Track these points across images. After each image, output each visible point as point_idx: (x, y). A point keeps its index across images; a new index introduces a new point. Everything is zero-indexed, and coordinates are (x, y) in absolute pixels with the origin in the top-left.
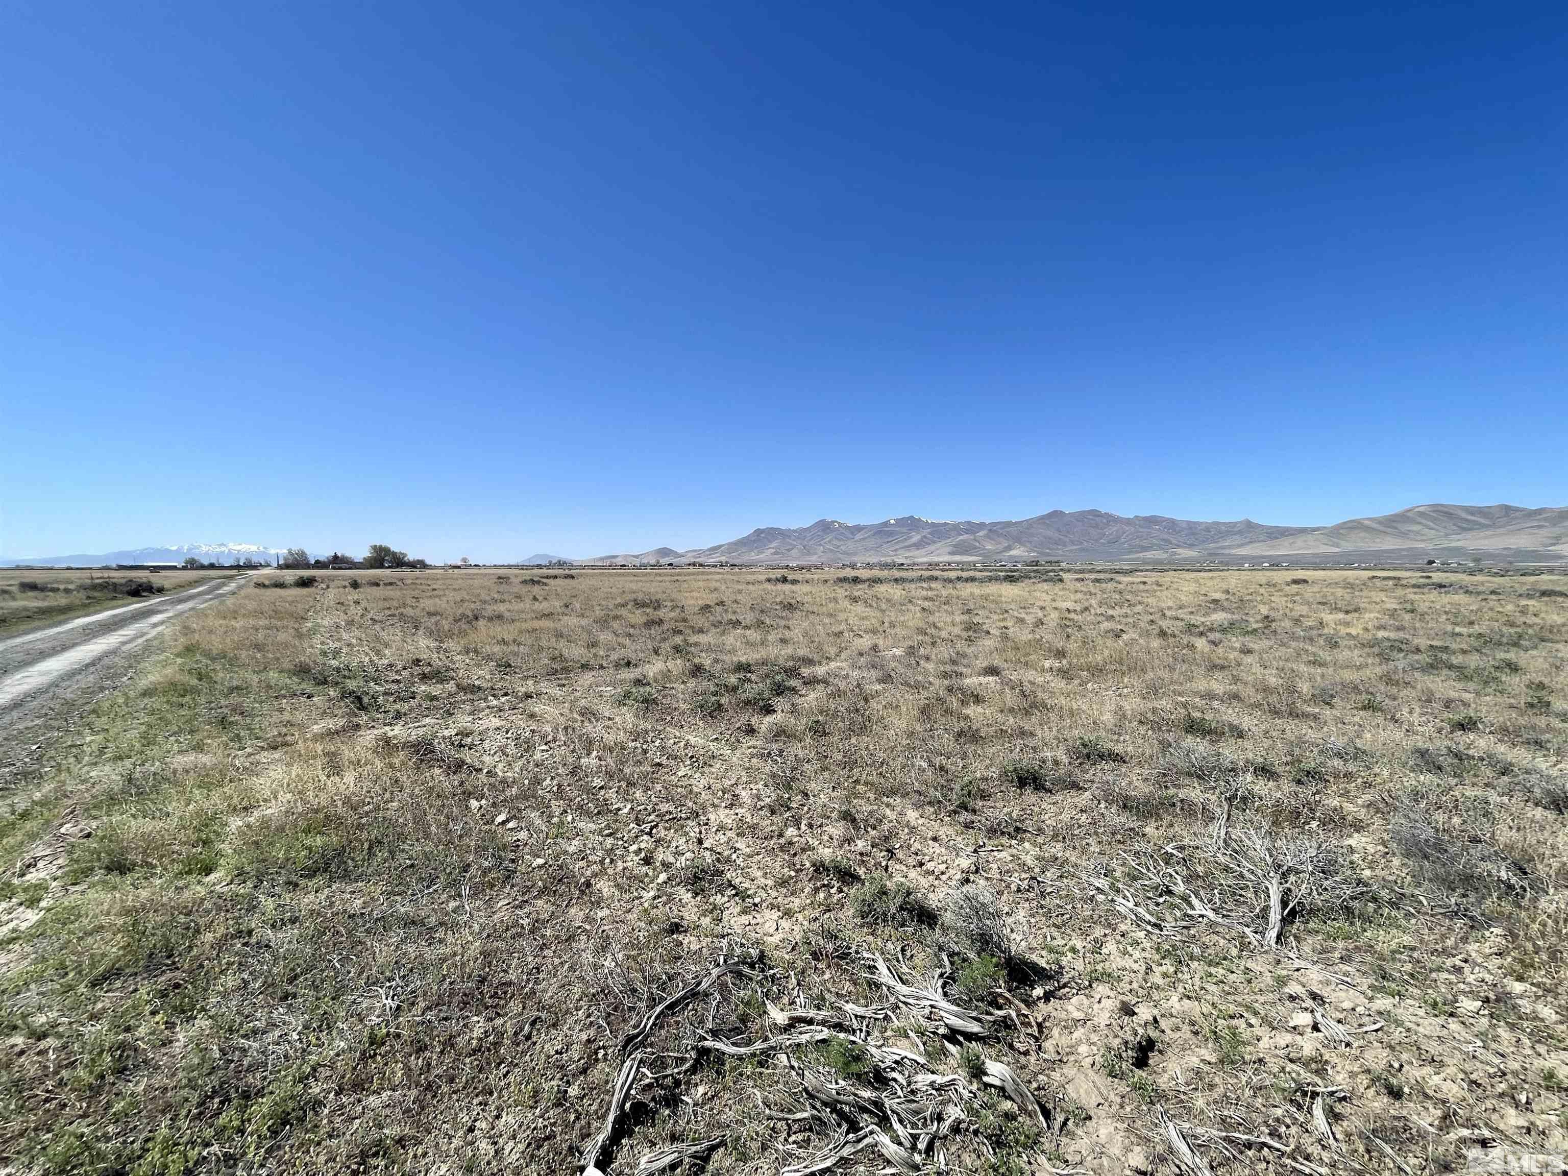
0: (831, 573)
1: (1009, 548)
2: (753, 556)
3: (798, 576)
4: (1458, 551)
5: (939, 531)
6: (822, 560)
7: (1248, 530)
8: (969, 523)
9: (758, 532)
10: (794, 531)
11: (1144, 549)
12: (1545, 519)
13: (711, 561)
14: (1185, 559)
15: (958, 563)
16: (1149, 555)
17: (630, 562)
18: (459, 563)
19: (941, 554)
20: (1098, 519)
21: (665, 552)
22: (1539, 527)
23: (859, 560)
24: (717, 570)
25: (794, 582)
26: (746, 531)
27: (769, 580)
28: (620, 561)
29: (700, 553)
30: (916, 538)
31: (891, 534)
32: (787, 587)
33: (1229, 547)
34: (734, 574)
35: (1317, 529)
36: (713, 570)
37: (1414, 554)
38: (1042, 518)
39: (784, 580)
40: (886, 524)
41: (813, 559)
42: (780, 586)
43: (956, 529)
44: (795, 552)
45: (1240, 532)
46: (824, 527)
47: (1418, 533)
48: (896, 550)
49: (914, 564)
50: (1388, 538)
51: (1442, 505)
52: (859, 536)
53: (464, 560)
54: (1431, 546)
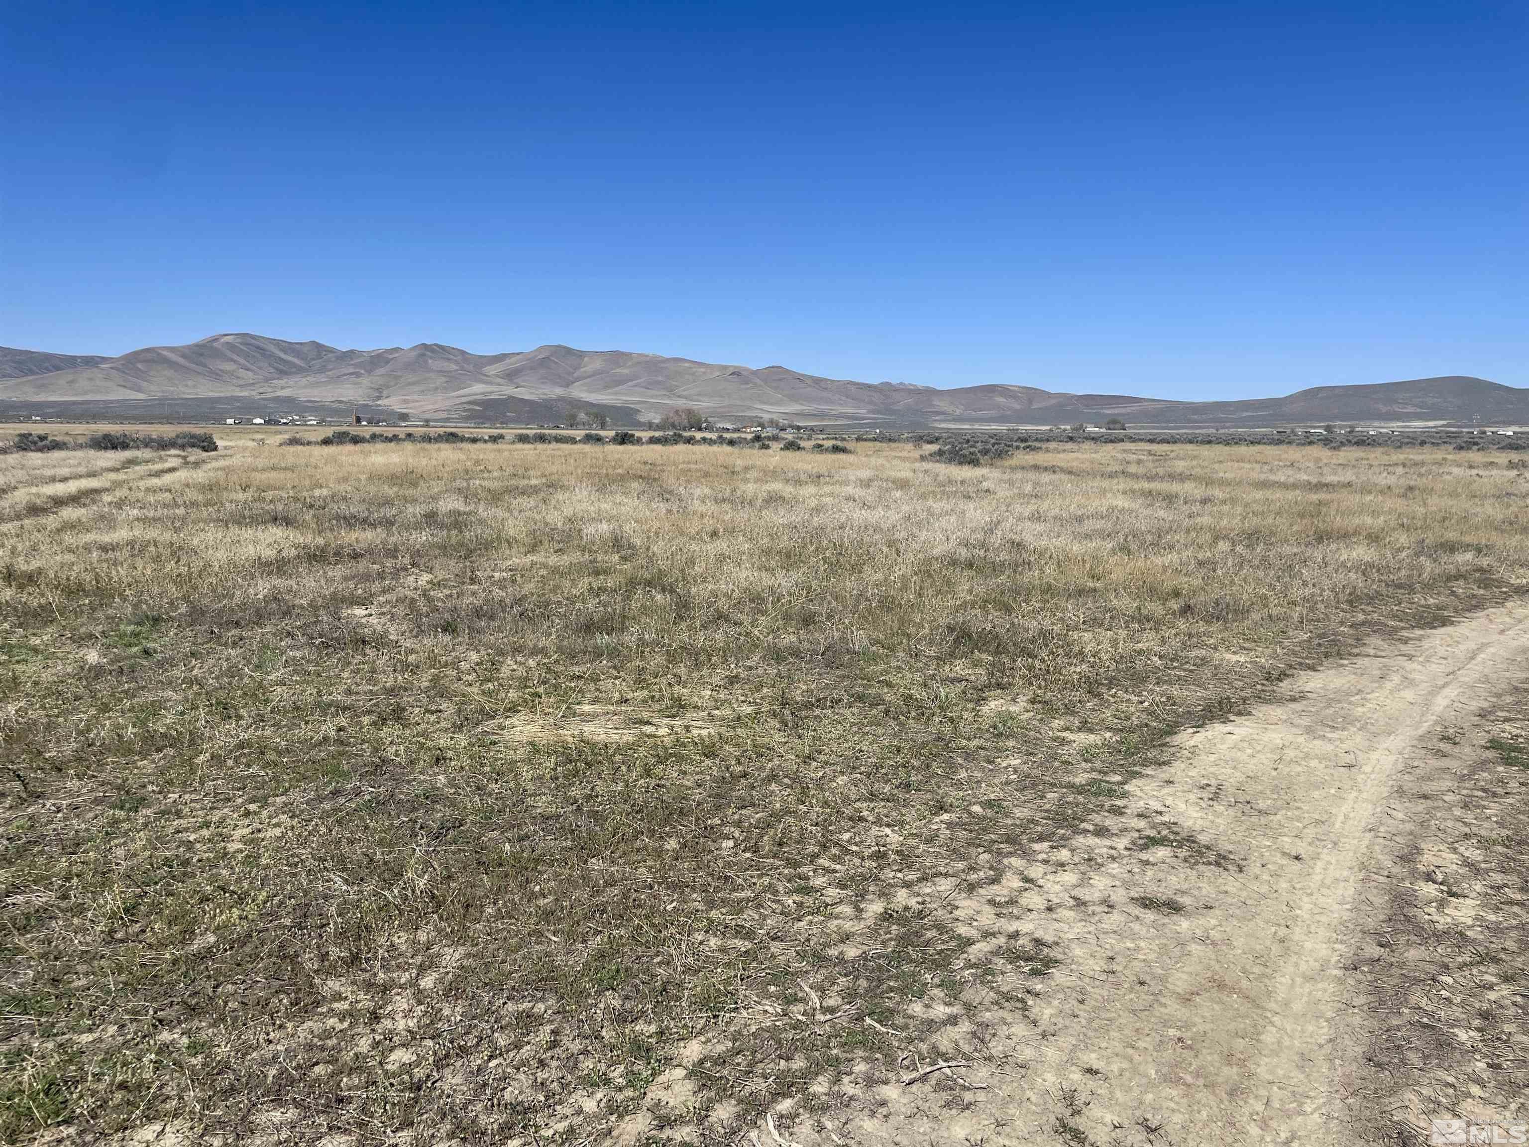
35: (101, 361)
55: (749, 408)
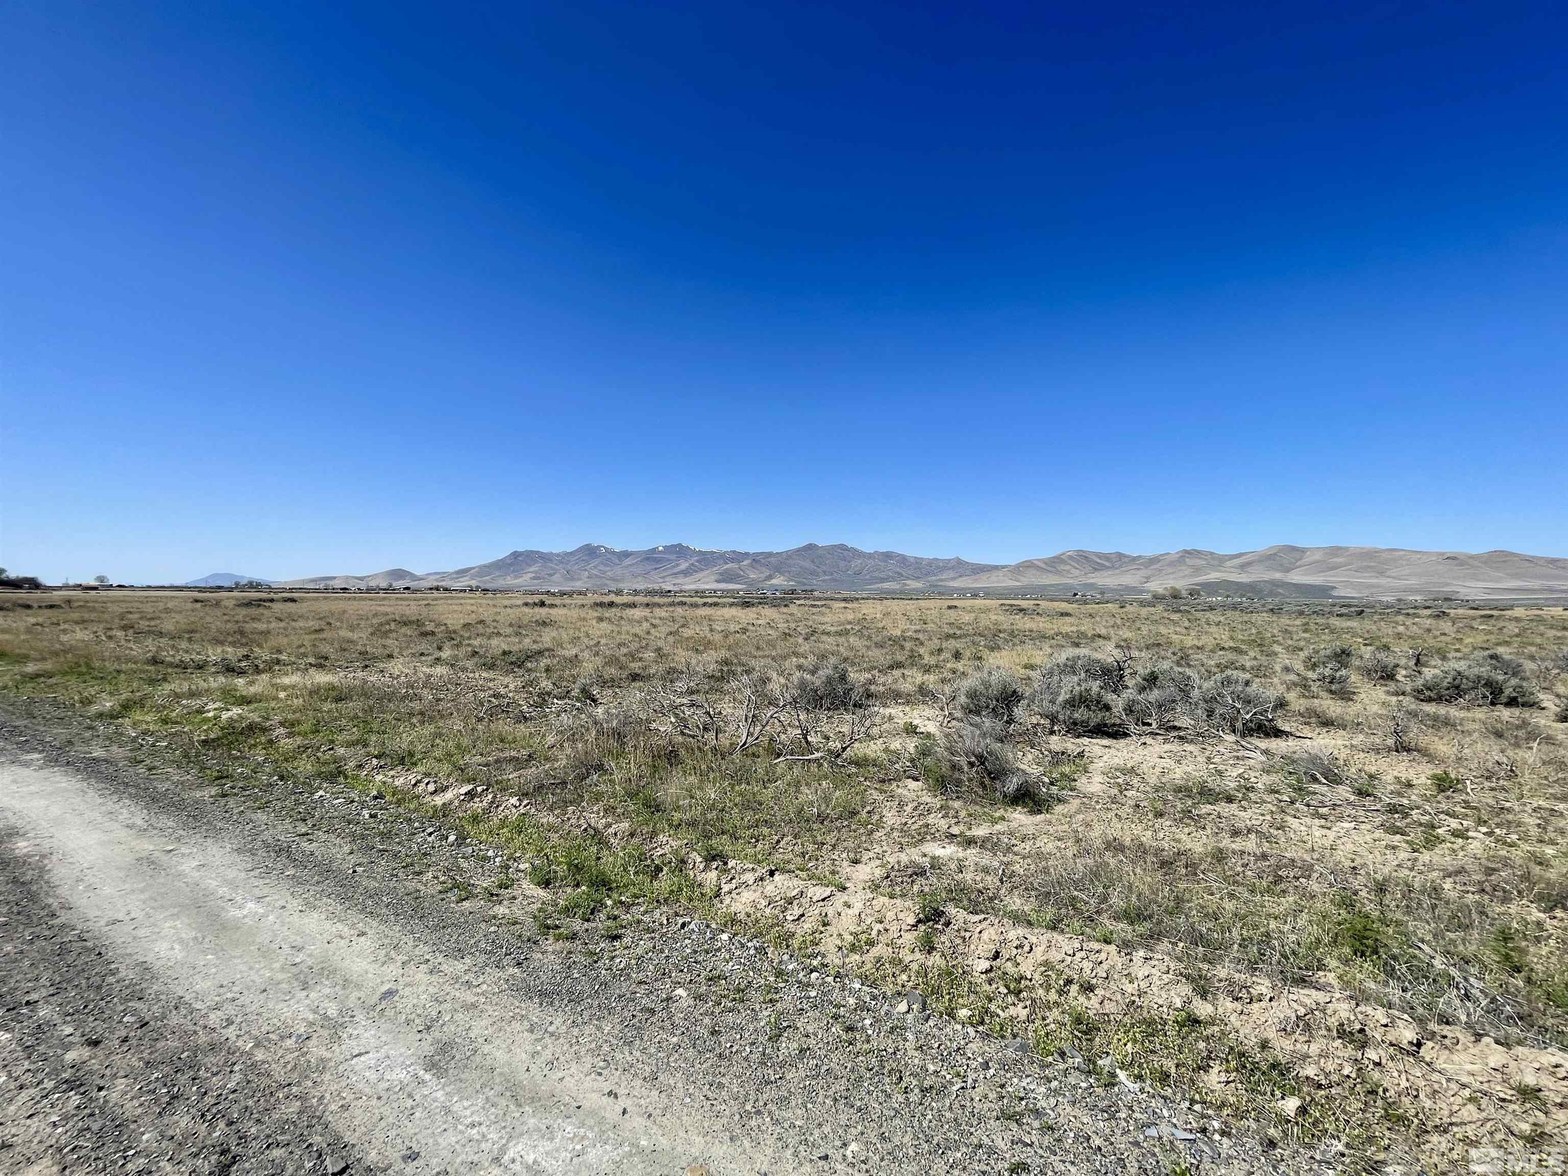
0: (591, 598)
1: (770, 577)
2: (510, 581)
3: (558, 601)
4: (1092, 586)
5: (707, 559)
6: (587, 586)
7: (959, 567)
8: (734, 552)
9: (516, 555)
10: (558, 555)
11: (883, 580)
12: (1142, 564)
13: (457, 585)
14: (914, 589)
15: (723, 591)
16: (886, 585)
17: (352, 585)
18: (93, 583)
19: (707, 582)
20: (846, 553)
21: (399, 574)
22: (1138, 569)
23: (626, 586)
24: (466, 595)
25: (552, 606)
26: (502, 553)
27: (526, 604)
28: (338, 584)
29: (443, 575)
30: (684, 566)
31: (657, 561)
32: (544, 611)
33: (941, 580)
34: (485, 599)
35: (1004, 567)
36: (462, 594)
37: (1067, 587)
38: (798, 550)
39: (542, 604)
40: (654, 550)
41: (578, 585)
42: (537, 610)
43: (723, 557)
44: (557, 577)
45: (953, 568)
46: (590, 552)
47: (1068, 572)
48: (663, 577)
49: (681, 591)
50: (1050, 575)
51: (1083, 551)
52: (628, 562)
53: (101, 579)
54: (1076, 582)
55: (1448, 585)
